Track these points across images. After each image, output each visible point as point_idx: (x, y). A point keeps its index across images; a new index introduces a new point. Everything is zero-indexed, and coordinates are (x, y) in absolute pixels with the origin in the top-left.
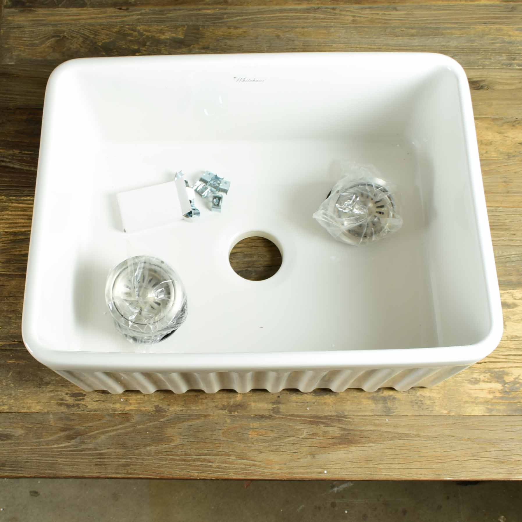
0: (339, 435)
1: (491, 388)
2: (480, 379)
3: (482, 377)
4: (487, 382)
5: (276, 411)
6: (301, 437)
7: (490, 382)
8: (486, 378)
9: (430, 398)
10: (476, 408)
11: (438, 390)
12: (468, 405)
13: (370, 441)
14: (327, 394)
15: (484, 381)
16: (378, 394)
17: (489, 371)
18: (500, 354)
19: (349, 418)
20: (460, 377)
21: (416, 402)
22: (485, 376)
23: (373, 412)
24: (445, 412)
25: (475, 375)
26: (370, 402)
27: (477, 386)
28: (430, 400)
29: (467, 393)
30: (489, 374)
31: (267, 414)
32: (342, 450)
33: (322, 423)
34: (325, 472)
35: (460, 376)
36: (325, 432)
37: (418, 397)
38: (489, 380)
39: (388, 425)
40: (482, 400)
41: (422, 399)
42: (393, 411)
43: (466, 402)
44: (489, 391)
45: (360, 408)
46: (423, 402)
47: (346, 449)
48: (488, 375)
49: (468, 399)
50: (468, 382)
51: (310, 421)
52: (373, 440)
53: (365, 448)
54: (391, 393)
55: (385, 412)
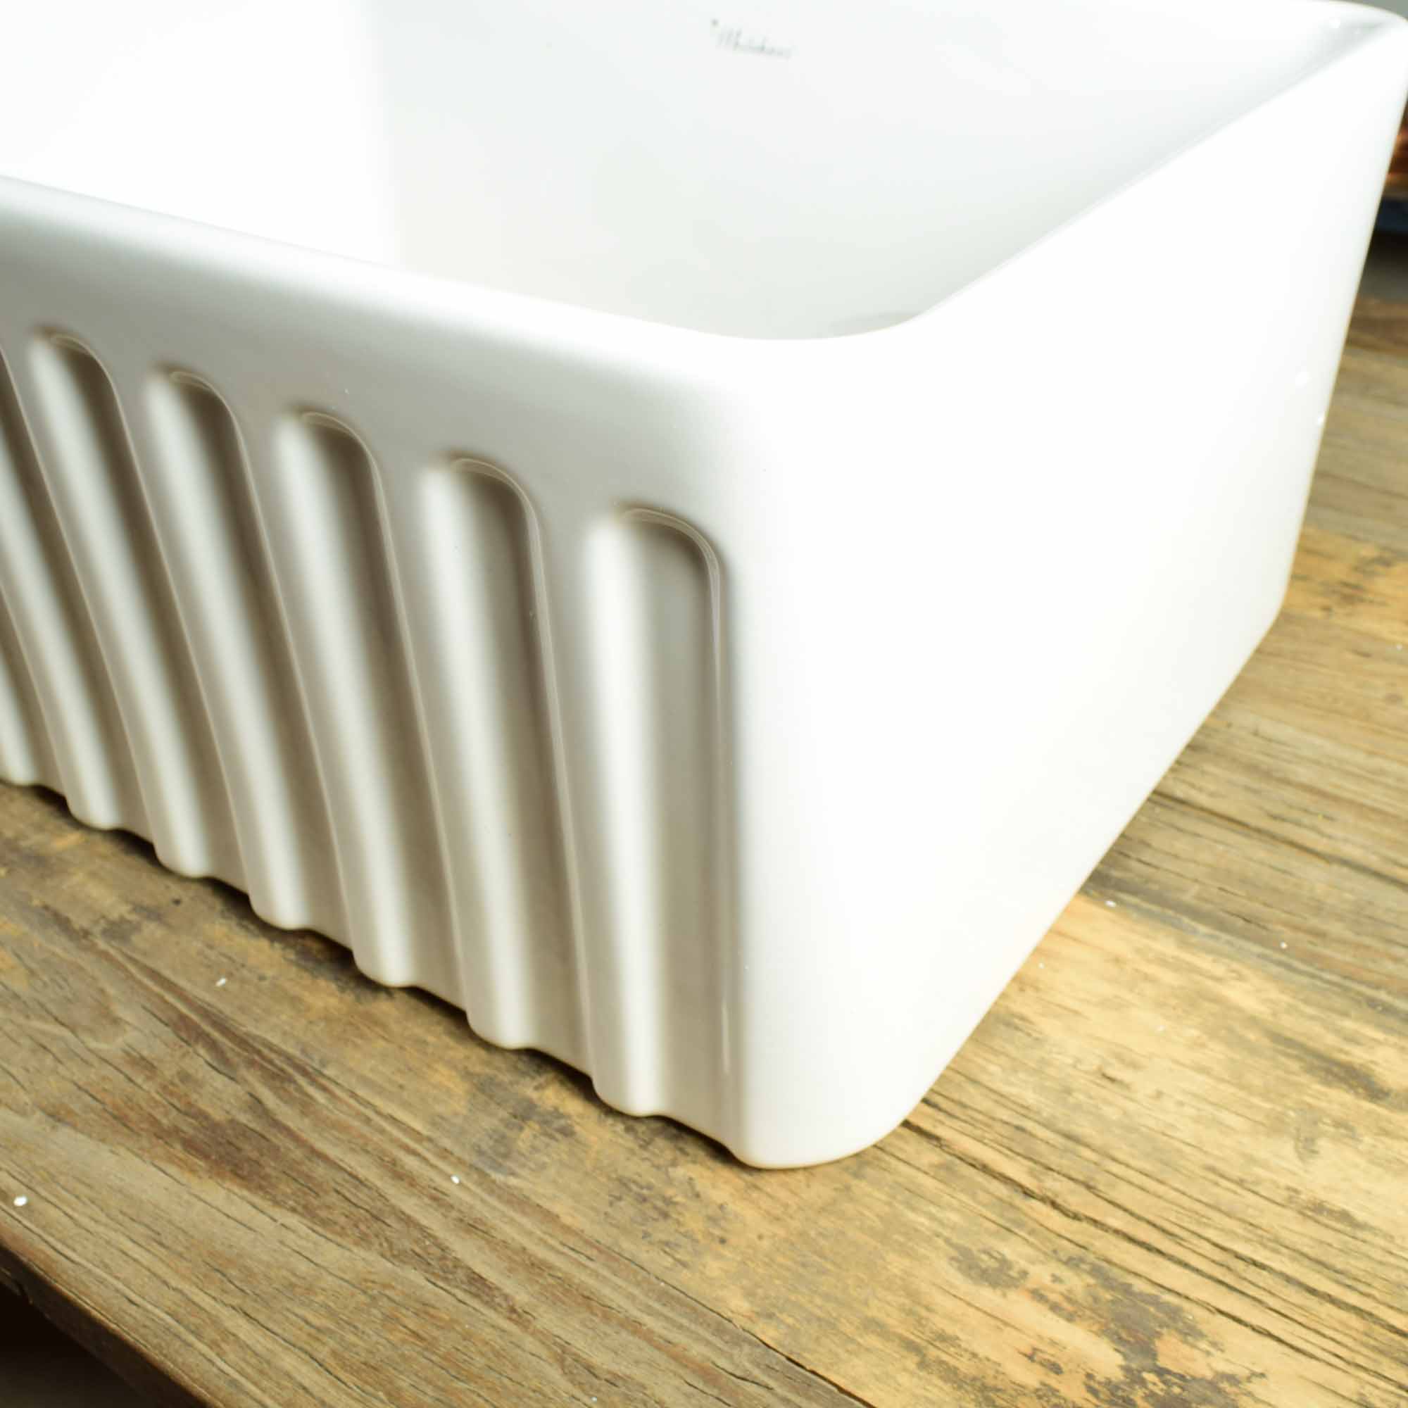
0: (217, 1115)
1: (1053, 1343)
2: (1024, 1274)
3: (1041, 1274)
4: (1055, 1308)
5: (118, 931)
6: (93, 1044)
7: (1070, 1318)
8: (1058, 1287)
9: (718, 1216)
10: (904, 1379)
11: (786, 1206)
12: (872, 1341)
13: (308, 1212)
14: (337, 979)
15: (1038, 1295)
16: (517, 1083)
17: (1095, 1271)
18: (1211, 1234)
19: (324, 1089)
20: (932, 1218)
21: (645, 1192)
22: (1056, 1279)
23: (434, 1124)
24: (736, 1304)
25: (1014, 1251)
26: (459, 1088)
27: (988, 1296)
28: (712, 1220)
29: (913, 1295)
30: (1092, 1281)
31: (80, 921)
32: (172, 1170)
33: (213, 1046)
34: (20, 1201)
35: (933, 1209)
36: (185, 1077)
37: (670, 1181)
38: (1065, 1305)
39: (438, 1199)
40: (965, 1366)
41: (679, 1199)
42: (518, 1170)
43: (873, 1326)
44: (1035, 1350)
45: (401, 1087)
46: (671, 1210)
47: (185, 1177)
48: (1077, 1283)
49: (894, 1321)
50: (954, 1253)
51: (183, 1017)
52: (323, 1214)
53: (260, 1220)
54: (573, 1105)
55: (480, 1153)
